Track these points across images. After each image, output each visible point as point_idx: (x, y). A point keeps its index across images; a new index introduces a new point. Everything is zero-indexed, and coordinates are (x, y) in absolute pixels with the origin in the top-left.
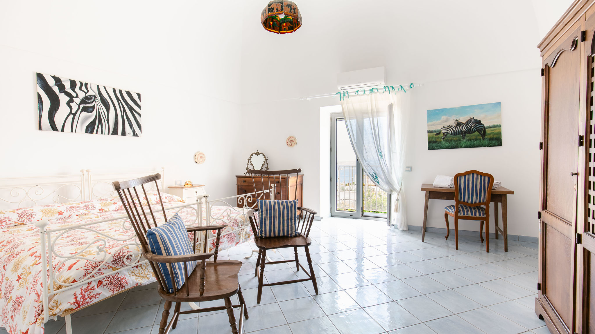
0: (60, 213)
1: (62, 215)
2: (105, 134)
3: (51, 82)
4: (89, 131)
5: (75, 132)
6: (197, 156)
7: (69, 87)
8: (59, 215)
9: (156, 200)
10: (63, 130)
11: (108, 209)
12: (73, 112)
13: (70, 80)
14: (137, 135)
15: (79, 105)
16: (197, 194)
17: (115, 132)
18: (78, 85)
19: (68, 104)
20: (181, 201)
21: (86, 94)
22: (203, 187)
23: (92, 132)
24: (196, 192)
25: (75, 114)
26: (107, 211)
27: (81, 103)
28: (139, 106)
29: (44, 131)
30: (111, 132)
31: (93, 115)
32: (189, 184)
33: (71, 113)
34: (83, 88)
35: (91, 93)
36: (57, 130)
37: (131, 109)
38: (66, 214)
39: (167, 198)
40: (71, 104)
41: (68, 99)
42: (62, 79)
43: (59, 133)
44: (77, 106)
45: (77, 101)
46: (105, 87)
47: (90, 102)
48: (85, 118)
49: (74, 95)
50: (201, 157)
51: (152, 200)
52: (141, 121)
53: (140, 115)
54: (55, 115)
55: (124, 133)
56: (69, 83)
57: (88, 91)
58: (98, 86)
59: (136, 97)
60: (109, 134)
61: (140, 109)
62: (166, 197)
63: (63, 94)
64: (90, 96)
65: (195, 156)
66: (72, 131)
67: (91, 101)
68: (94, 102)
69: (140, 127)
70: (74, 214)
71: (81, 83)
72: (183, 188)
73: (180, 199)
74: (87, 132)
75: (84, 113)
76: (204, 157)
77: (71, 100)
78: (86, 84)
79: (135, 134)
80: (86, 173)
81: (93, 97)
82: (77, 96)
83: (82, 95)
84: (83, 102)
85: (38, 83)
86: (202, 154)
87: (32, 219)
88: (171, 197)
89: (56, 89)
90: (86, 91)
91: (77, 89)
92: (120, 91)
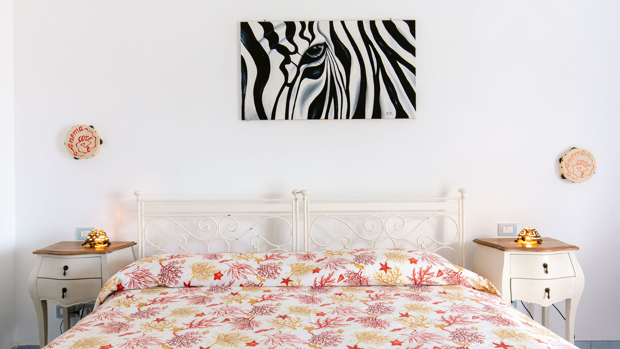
0: (218, 276)
1: (220, 279)
2: (341, 118)
3: (259, 33)
4: (314, 116)
5: (292, 119)
6: (565, 159)
7: (285, 36)
8: (215, 279)
9: (412, 277)
10: (273, 117)
11: (299, 281)
12: (290, 81)
13: (285, 22)
14: (406, 116)
15: (299, 67)
16: (547, 272)
17: (360, 114)
18: (299, 28)
19: (282, 68)
20: (487, 287)
21: (310, 42)
22: (572, 252)
23: (318, 117)
24: (545, 266)
25: (291, 86)
26: (297, 287)
27: (302, 62)
28: (412, 50)
29: (248, 120)
30: (352, 114)
31: (321, 81)
32: (527, 238)
33: (286, 84)
34: (307, 34)
35: (319, 39)
36: (265, 118)
37: (394, 58)
38: (225, 280)
39: (442, 274)
40: (287, 66)
41: (282, 58)
42: (274, 25)
43: (269, 122)
44: (296, 69)
45: (296, 59)
46: (343, 23)
47: (315, 57)
48: (307, 91)
49: (291, 48)
50: (580, 163)
51: (400, 275)
52: (415, 82)
53: (412, 69)
54: (263, 90)
55: (377, 114)
56: (285, 28)
57: (314, 37)
58: (331, 23)
59: (404, 30)
60: (348, 117)
61: (414, 55)
62: (440, 271)
63: (275, 51)
64: (317, 45)
65: (561, 160)
66: (287, 118)
67: (319, 55)
68: (324, 57)
69: (412, 95)
70: (237, 283)
71: (303, 23)
72: (503, 249)
73: (484, 283)
74: (310, 117)
75: (307, 82)
76: (590, 162)
77: (287, 61)
78: (311, 24)
79: (401, 114)
80: (299, 196)
81: (322, 47)
82: (296, 51)
83: (303, 46)
84: (305, 59)
85: (242, 40)
86: (583, 153)
87: (177, 279)
88: (455, 273)
89: (265, 44)
90: (310, 37)
91: (297, 38)
92: (373, 24)
